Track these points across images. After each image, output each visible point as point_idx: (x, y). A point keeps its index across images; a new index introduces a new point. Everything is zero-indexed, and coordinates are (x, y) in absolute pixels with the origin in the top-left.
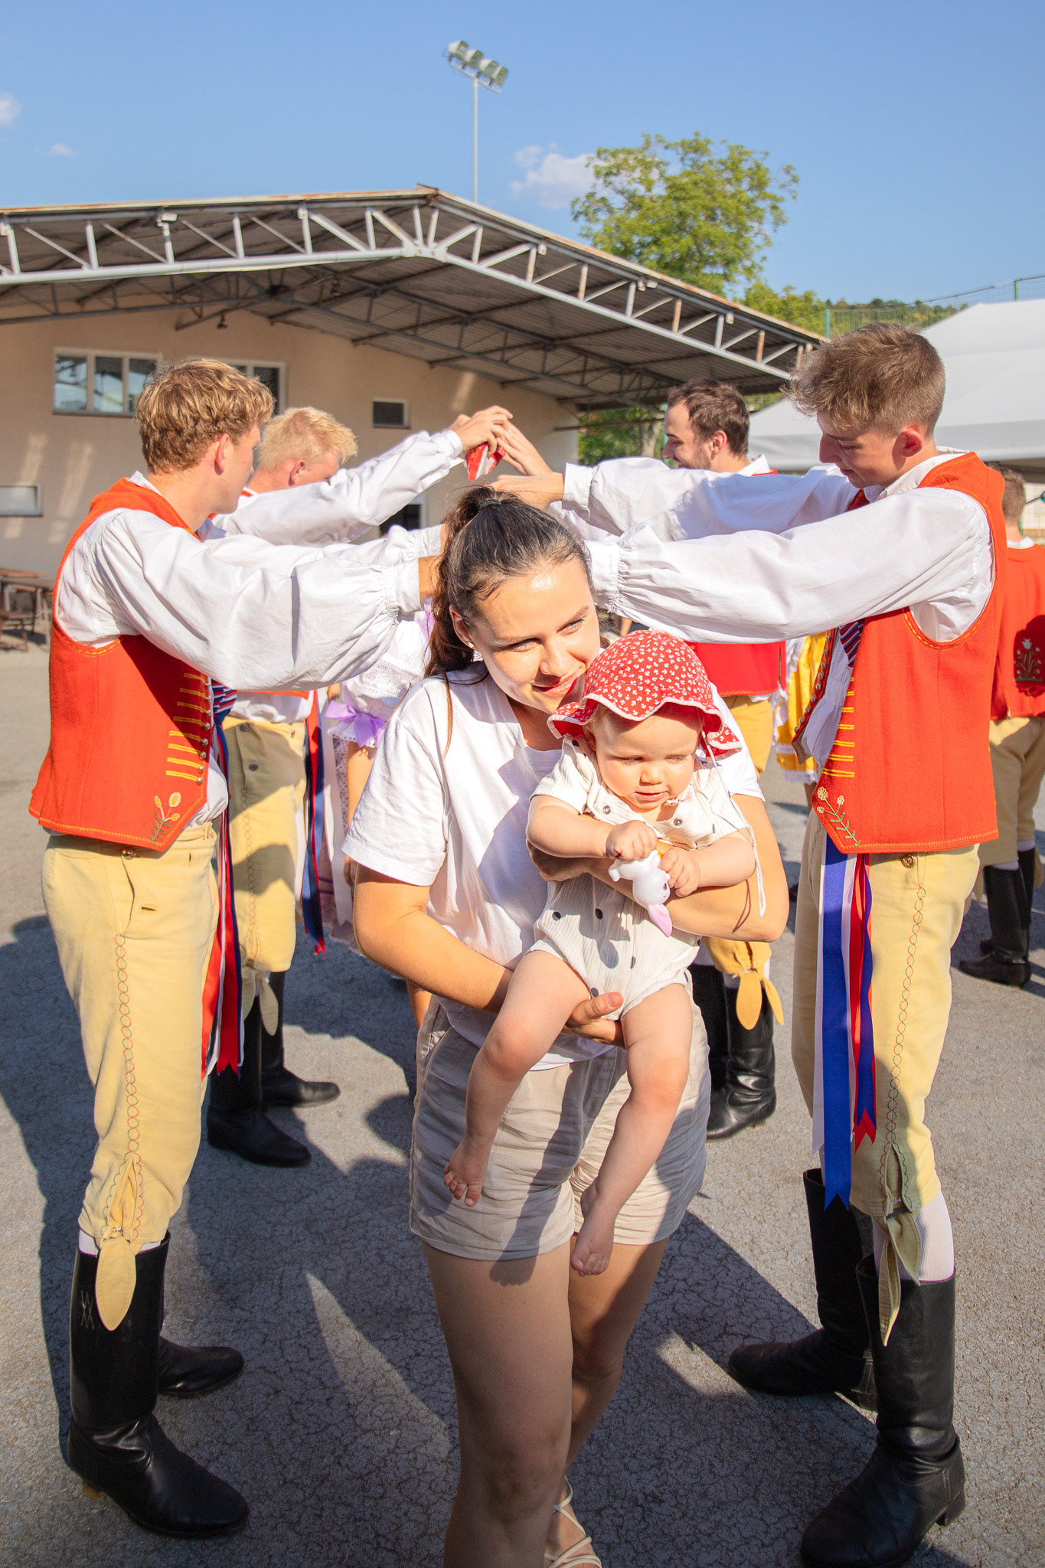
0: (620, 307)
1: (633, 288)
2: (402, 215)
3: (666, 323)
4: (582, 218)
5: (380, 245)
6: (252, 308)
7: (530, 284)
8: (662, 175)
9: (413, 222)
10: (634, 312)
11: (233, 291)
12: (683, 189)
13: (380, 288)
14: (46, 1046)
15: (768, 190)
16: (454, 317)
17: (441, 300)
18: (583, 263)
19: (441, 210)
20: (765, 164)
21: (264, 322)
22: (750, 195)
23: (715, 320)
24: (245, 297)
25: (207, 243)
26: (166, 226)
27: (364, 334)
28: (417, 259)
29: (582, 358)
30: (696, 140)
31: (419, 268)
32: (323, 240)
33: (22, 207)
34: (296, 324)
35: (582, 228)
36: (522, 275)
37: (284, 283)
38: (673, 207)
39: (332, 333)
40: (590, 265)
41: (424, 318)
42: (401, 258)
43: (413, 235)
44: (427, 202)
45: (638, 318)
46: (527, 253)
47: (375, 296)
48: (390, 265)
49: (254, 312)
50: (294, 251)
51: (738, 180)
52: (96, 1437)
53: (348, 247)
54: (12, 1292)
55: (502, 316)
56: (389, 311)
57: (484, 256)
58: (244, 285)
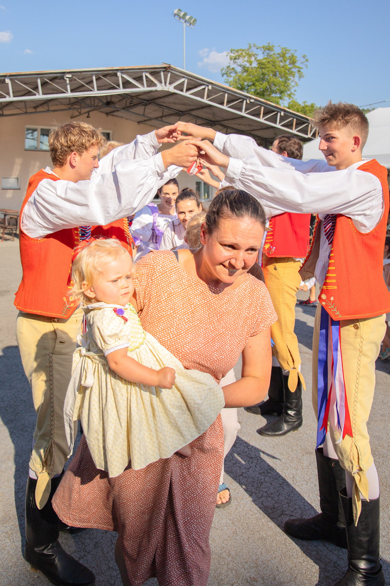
0: (240, 109)
1: (245, 102)
2: (156, 75)
3: (258, 115)
4: (225, 76)
5: (148, 86)
6: (100, 110)
7: (205, 101)
8: (255, 59)
9: (161, 77)
10: (245, 111)
11: (93, 103)
12: (264, 64)
13: (149, 102)
14: (19, 393)
15: (297, 65)
16: (176, 113)
17: (171, 107)
18: (226, 92)
19: (171, 73)
20: (295, 55)
21: (105, 115)
22: (290, 66)
23: (277, 114)
24: (97, 106)
25: (83, 85)
26: (68, 79)
27: (143, 120)
28: (162, 91)
29: (225, 129)
30: (268, 46)
31: (163, 95)
32: (127, 84)
33: (14, 72)
34: (116, 116)
35: (225, 79)
36: (203, 97)
37: (112, 101)
38: (260, 71)
39: (130, 119)
40: (228, 93)
41: (165, 114)
42: (156, 91)
43: (161, 82)
44: (167, 69)
45: (247, 113)
46: (204, 89)
47: (146, 105)
48: (152, 93)
49: (101, 112)
50: (116, 88)
51: (285, 61)
52: (36, 549)
53: (136, 87)
54: (5, 489)
55: (194, 113)
56: (152, 111)
57: (188, 90)
58: (97, 101)
